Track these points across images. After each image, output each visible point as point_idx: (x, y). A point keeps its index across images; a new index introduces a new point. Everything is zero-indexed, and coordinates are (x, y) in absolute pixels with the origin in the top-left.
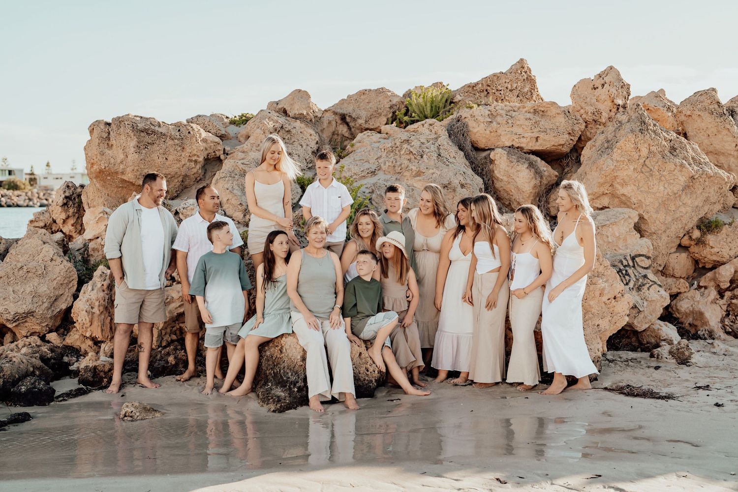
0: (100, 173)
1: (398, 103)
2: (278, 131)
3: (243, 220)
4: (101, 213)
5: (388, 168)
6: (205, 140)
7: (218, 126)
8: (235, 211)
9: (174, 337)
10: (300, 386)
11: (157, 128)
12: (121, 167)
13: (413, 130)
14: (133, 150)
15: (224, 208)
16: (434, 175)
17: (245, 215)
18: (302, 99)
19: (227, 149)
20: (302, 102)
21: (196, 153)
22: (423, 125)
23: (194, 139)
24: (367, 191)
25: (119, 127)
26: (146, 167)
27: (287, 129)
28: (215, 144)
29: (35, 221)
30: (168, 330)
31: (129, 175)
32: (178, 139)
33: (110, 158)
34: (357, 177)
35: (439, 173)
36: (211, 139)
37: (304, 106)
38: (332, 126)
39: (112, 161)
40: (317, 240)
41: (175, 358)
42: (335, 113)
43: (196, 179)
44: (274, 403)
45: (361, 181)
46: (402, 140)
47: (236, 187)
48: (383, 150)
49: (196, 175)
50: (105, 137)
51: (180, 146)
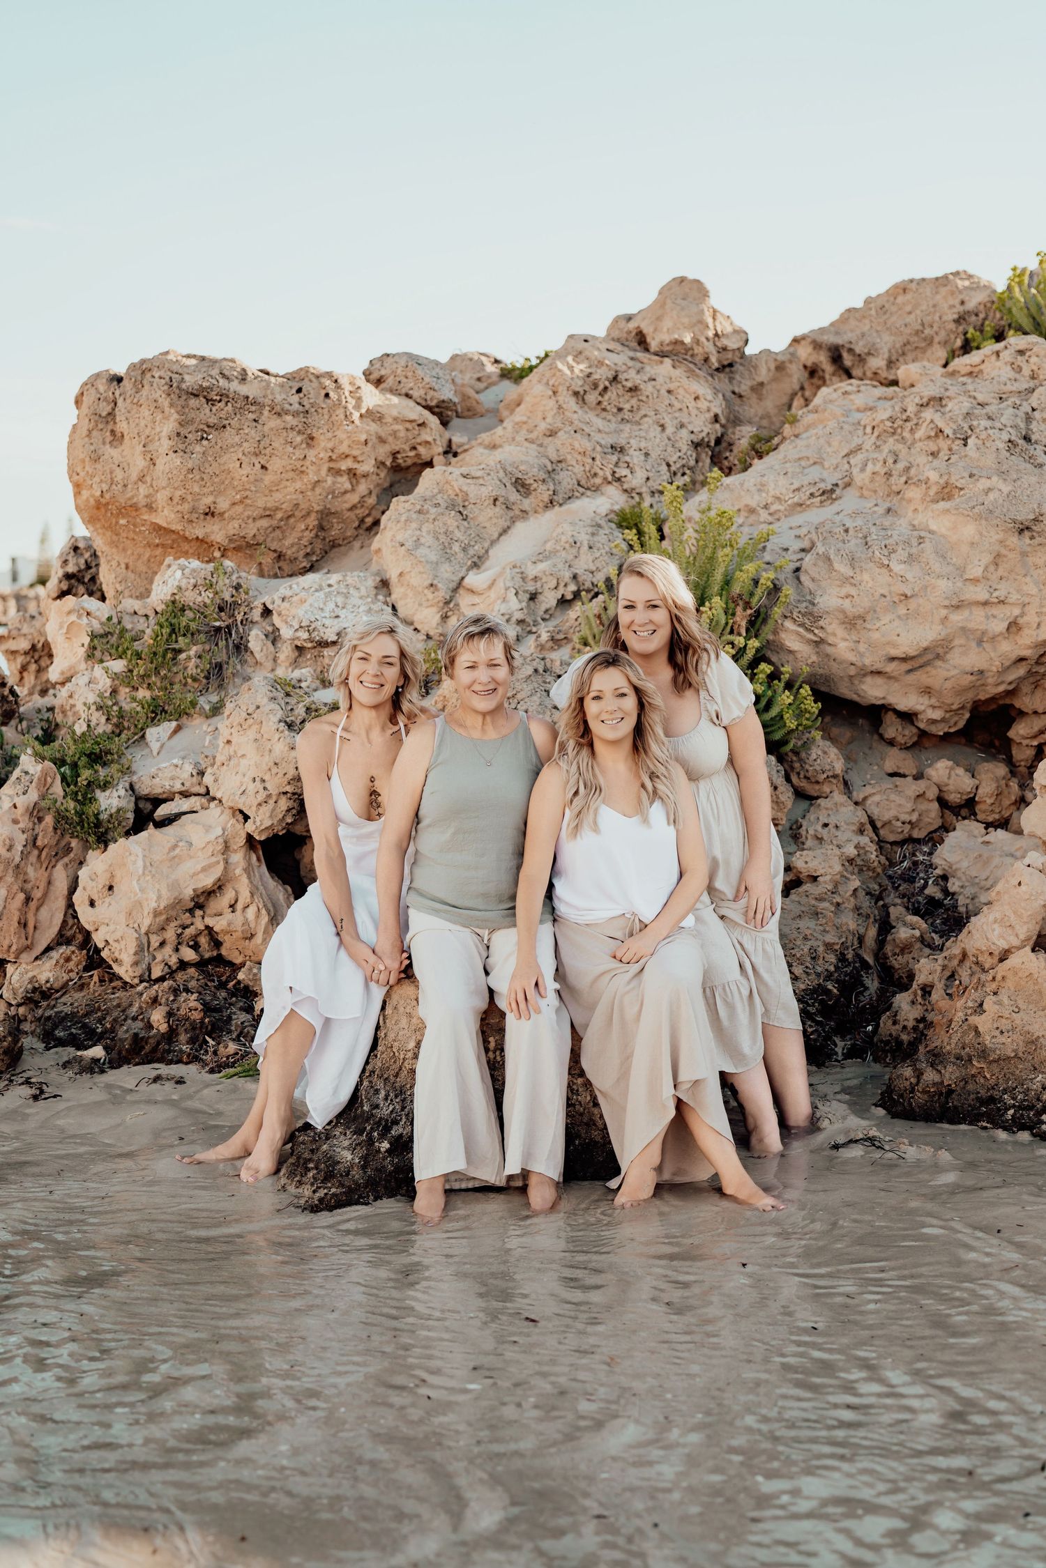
0: (98, 508)
1: (982, 307)
2: (601, 387)
3: (440, 631)
4: (69, 613)
5: (872, 481)
6: (373, 416)
7: (427, 379)
8: (420, 605)
9: (189, 955)
10: (401, 1136)
11: (235, 386)
12: (141, 490)
13: (969, 369)
14: (165, 444)
15: (394, 596)
16: (991, 496)
17: (445, 618)
18: (684, 303)
19: (457, 439)
20: (683, 309)
21: (347, 452)
22: (998, 354)
23: (340, 412)
24: (797, 545)
25: (139, 386)
26: (205, 490)
27: (629, 384)
28: (408, 425)
29: (9, 637)
30: (170, 935)
31: (166, 512)
32: (295, 414)
33: (115, 467)
34: (782, 508)
35: (1006, 488)
36: (395, 413)
37: (686, 320)
38: (790, 376)
39: (119, 475)
40: (477, 687)
41: (170, 1014)
42: (817, 345)
43: (362, 521)
44: (312, 1184)
45: (790, 519)
46: (925, 400)
47: (427, 539)
48: (869, 430)
49: (361, 512)
50: (104, 414)
51: (299, 432)
